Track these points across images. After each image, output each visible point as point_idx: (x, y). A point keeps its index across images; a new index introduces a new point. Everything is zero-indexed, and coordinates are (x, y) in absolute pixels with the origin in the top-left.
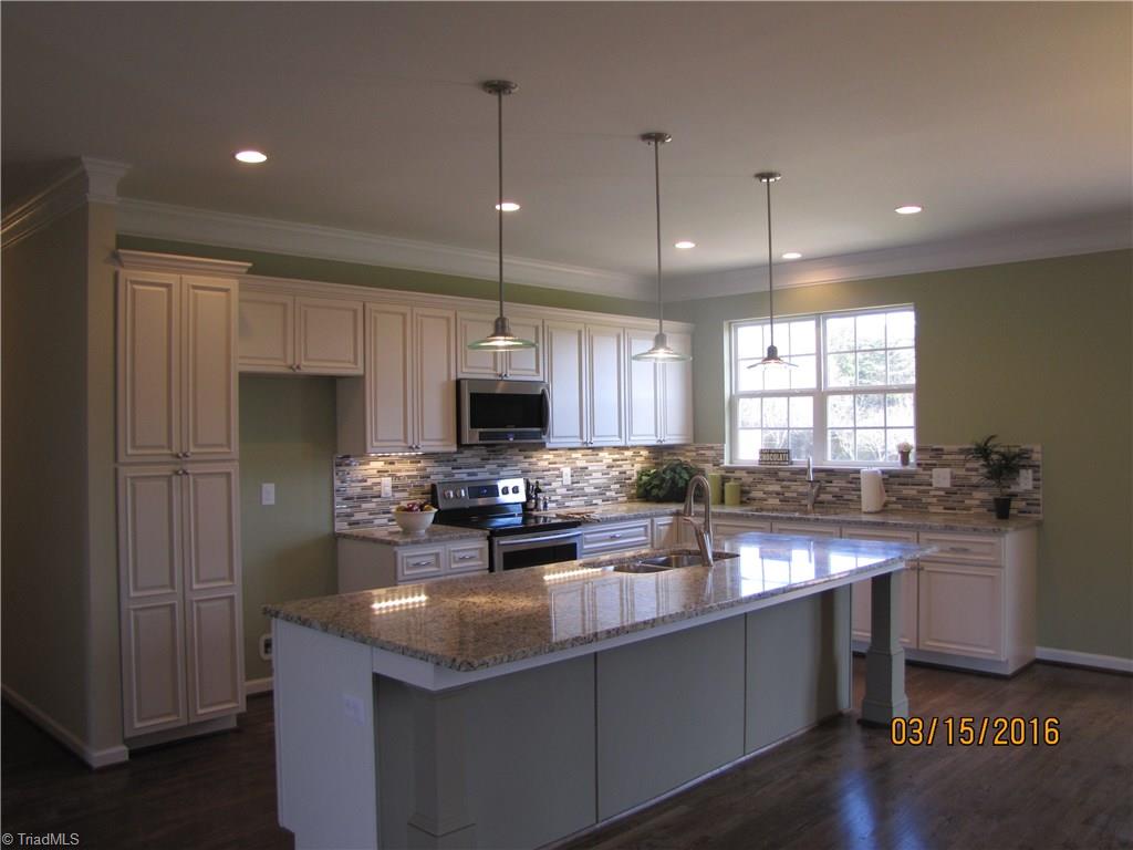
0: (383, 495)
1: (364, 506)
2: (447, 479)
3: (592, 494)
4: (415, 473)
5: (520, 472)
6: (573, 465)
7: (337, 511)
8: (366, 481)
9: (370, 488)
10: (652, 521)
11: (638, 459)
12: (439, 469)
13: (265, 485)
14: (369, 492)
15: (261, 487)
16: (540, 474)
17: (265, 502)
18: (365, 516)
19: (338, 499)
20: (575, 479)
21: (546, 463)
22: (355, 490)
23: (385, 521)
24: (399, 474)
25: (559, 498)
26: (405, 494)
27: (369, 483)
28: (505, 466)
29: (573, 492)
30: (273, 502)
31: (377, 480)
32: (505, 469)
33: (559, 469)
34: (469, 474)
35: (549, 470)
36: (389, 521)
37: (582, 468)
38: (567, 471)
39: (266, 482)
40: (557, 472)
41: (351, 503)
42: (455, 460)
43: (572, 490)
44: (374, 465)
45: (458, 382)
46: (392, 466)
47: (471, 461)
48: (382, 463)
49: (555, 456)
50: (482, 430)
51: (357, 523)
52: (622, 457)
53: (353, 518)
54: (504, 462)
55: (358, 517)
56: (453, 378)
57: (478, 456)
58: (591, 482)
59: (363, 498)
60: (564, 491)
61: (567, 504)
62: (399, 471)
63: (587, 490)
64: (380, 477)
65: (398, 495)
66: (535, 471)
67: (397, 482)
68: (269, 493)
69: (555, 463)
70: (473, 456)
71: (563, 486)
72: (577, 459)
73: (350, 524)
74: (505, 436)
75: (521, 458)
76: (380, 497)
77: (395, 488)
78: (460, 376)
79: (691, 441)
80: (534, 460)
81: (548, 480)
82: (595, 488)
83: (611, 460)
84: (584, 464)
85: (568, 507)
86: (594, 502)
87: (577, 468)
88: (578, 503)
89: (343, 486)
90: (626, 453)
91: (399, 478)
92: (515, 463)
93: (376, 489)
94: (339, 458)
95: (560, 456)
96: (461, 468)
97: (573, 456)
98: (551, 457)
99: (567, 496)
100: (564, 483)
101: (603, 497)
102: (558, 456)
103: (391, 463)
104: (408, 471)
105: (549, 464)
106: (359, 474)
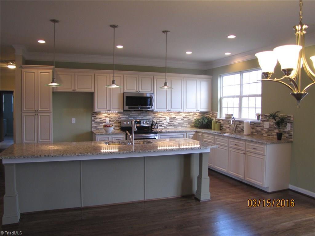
1: (100, 125)
2: (127, 119)
3: (177, 125)
4: (116, 117)
5: (151, 118)
6: (170, 116)
7: (92, 126)
9: (103, 120)
11: (195, 116)
12: (124, 116)
13: (73, 119)
14: (102, 121)
16: (158, 119)
17: (73, 123)
18: (101, 127)
19: (93, 123)
20: (171, 120)
21: (160, 116)
22: (98, 120)
24: (111, 117)
25: (165, 126)
26: (113, 122)
27: (102, 119)
28: (146, 116)
29: (170, 124)
30: (75, 123)
31: (105, 119)
33: (165, 117)
35: (162, 118)
37: (173, 117)
38: (168, 118)
39: (73, 118)
40: (165, 118)
41: (97, 124)
42: (130, 114)
44: (103, 114)
45: (123, 93)
46: (109, 115)
48: (106, 114)
49: (164, 114)
50: (129, 106)
51: (99, 129)
52: (189, 115)
55: (98, 127)
56: (122, 92)
57: (137, 113)
58: (177, 121)
59: (100, 123)
60: (167, 124)
61: (168, 127)
62: (112, 116)
63: (175, 124)
64: (106, 118)
65: (111, 123)
66: (156, 118)
67: (111, 119)
68: (74, 121)
70: (135, 113)
71: (166, 122)
72: (172, 115)
73: (96, 129)
74: (138, 108)
75: (152, 114)
76: (105, 123)
77: (110, 121)
78: (124, 92)
79: (210, 111)
80: (156, 115)
81: (160, 120)
82: (178, 123)
83: (185, 116)
84: (174, 116)
85: (168, 128)
86: (178, 127)
87: (172, 117)
88: (172, 127)
89: (95, 119)
90: (191, 114)
91: (111, 118)
92: (150, 115)
93: (104, 121)
94: (93, 112)
95: (166, 114)
96: (131, 116)
97: (171, 114)
98: (162, 114)
99: (168, 125)
100: (167, 121)
101: (181, 126)
102: (165, 114)
103: (109, 114)
104: (114, 116)
105: (162, 116)
106: (99, 117)
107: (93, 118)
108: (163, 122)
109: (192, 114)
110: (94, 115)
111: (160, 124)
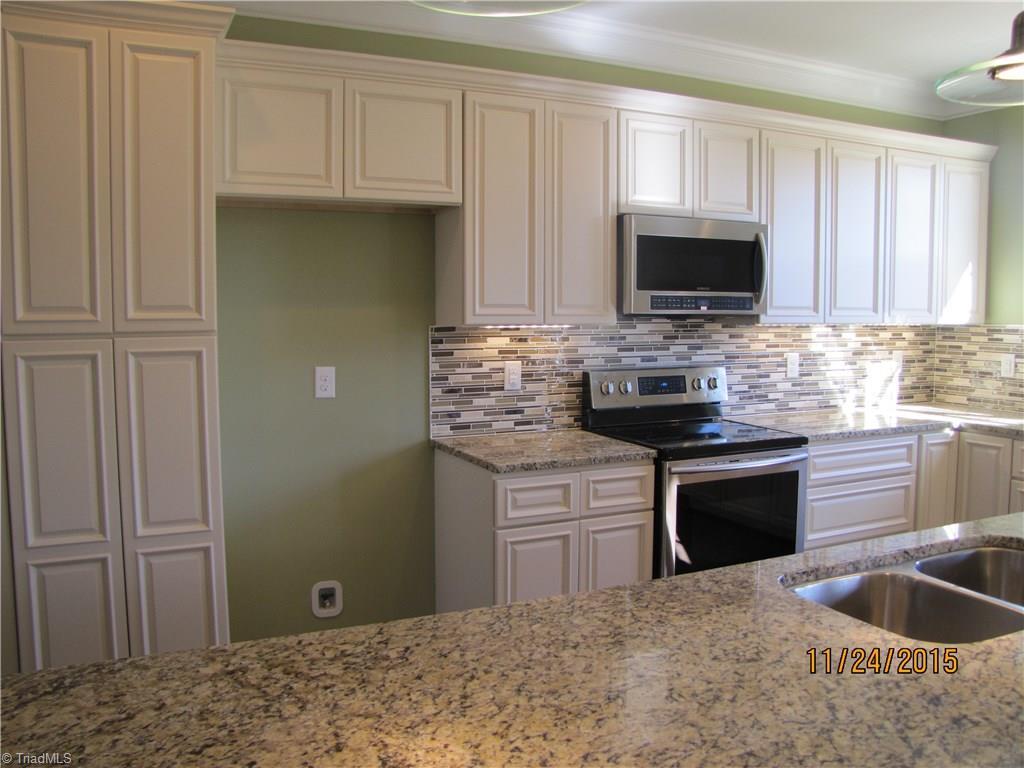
0: (507, 387)
1: (477, 402)
2: (607, 366)
3: (829, 392)
4: (559, 355)
5: (723, 358)
6: (804, 351)
7: (433, 409)
8: (480, 365)
9: (488, 375)
10: (920, 438)
11: (899, 344)
12: (598, 351)
13: (319, 370)
14: (485, 382)
15: (314, 372)
16: (754, 361)
17: (319, 394)
18: (479, 417)
19: (435, 392)
20: (805, 369)
21: (763, 346)
22: (462, 377)
23: (511, 424)
24: (533, 356)
25: (779, 396)
26: (543, 387)
27: (486, 368)
28: (700, 348)
29: (802, 387)
30: (331, 393)
31: (499, 365)
32: (699, 352)
33: (781, 355)
34: (644, 359)
35: (767, 356)
36: (516, 424)
37: (815, 354)
38: (793, 357)
39: (321, 364)
40: (779, 359)
41: (455, 397)
42: (624, 338)
43: (799, 385)
44: (492, 341)
45: (620, 219)
46: (522, 345)
47: (648, 339)
48: (506, 340)
49: (778, 335)
50: (655, 293)
51: (466, 427)
52: (876, 340)
53: (458, 420)
54: (699, 341)
55: (465, 418)
56: (613, 213)
57: (660, 333)
58: (829, 374)
59: (475, 391)
60: (788, 386)
61: (791, 405)
62: (534, 352)
63: (822, 386)
64: (504, 359)
65: (530, 387)
66: (745, 356)
67: (530, 368)
68: (326, 381)
69: (777, 346)
70: (651, 333)
71: (787, 379)
72: (809, 340)
73: (452, 428)
74: (693, 303)
75: (725, 337)
76: (502, 389)
77: (527, 377)
78: (622, 211)
79: (982, 320)
80: (745, 340)
81: (762, 371)
82: (834, 384)
83: (859, 345)
84: (820, 348)
85: (794, 409)
86: (831, 402)
87: (810, 353)
88: (807, 404)
89: (445, 371)
90: (881, 335)
91: (534, 363)
92: (716, 344)
93: (496, 377)
94: (438, 330)
95: (785, 336)
96: (632, 350)
97: (804, 336)
98: (771, 337)
99: (793, 393)
100: (790, 375)
102: (781, 335)
103: (520, 340)
104: (548, 352)
105: (768, 346)
106: (468, 355)
107: (434, 367)
109: (889, 335)
110: (440, 346)
111: (758, 392)
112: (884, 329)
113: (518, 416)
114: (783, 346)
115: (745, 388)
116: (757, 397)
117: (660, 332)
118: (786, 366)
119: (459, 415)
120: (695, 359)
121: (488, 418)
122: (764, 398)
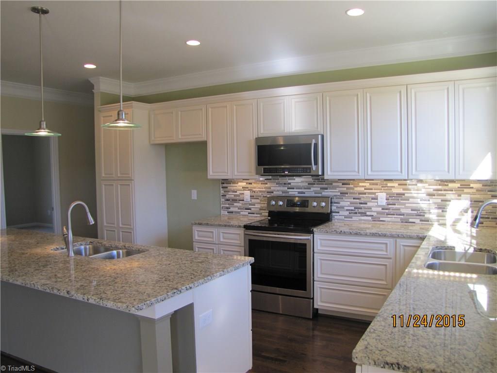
0: (245, 200)
1: (235, 204)
2: (284, 195)
3: (408, 214)
4: (264, 190)
5: (339, 194)
6: (389, 191)
7: (222, 205)
8: (236, 192)
9: (238, 196)
11: (466, 190)
12: (279, 188)
13: (193, 191)
14: (238, 198)
15: (191, 192)
16: (357, 196)
17: (193, 198)
18: (236, 209)
19: (223, 200)
20: (391, 201)
21: (363, 189)
22: (230, 195)
24: (254, 190)
25: (375, 214)
26: (258, 201)
27: (238, 193)
28: (327, 189)
31: (243, 192)
32: (326, 191)
33: (374, 193)
34: (299, 193)
35: (365, 194)
36: (249, 213)
37: (397, 194)
38: (382, 197)
39: (193, 189)
40: (373, 196)
41: (229, 202)
42: (290, 184)
43: (386, 209)
44: (240, 184)
45: (256, 140)
47: (301, 184)
48: (245, 183)
49: (370, 184)
50: (265, 167)
51: (232, 212)
52: (446, 188)
53: (229, 210)
54: (326, 186)
55: (231, 209)
58: (407, 205)
59: (235, 200)
60: (380, 209)
61: (381, 219)
62: (255, 188)
63: (403, 211)
64: (244, 190)
65: (253, 201)
66: (351, 193)
67: (253, 194)
68: (194, 194)
69: (372, 189)
70: (302, 182)
71: (378, 206)
72: (393, 187)
73: (228, 212)
74: (284, 170)
76: (243, 200)
77: (252, 197)
78: (259, 136)
80: (351, 186)
81: (362, 201)
82: (412, 210)
83: (432, 190)
84: (401, 191)
85: (384, 221)
86: (411, 220)
87: (394, 193)
88: (394, 219)
89: (225, 193)
90: (451, 185)
91: (254, 192)
93: (241, 197)
94: (223, 180)
95: (377, 184)
96: (294, 189)
97: (389, 184)
98: (367, 185)
99: (383, 213)
100: (380, 204)
101: (421, 217)
102: (373, 184)
103: (250, 184)
104: (260, 188)
105: (365, 189)
106: (232, 188)
107: (222, 192)
108: (369, 204)
109: (457, 185)
110: (224, 185)
111: (360, 211)
112: (452, 181)
113: (249, 211)
114: (375, 189)
115: (353, 208)
116: (359, 213)
117: (306, 182)
118: (377, 199)
119: (230, 208)
120: (323, 193)
121: (239, 210)
122: (364, 214)
